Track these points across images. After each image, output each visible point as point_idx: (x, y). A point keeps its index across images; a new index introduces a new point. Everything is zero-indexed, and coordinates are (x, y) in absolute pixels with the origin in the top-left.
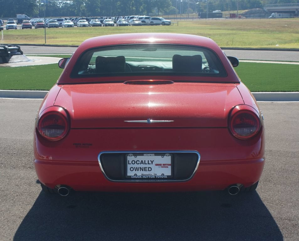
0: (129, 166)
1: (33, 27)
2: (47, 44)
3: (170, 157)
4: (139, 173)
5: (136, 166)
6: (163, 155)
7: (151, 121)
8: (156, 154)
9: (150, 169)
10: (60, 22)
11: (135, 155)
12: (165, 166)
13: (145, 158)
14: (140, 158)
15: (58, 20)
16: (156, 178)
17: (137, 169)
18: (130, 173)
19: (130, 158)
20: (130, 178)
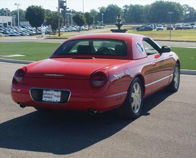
0: (44, 96)
1: (174, 29)
2: (171, 40)
3: (60, 93)
4: (47, 99)
5: (46, 96)
6: (57, 91)
7: (55, 75)
8: (55, 91)
9: (52, 98)
10: (192, 26)
11: (47, 90)
12: (58, 96)
13: (50, 92)
14: (48, 92)
15: (191, 24)
16: (53, 102)
17: (46, 97)
18: (44, 99)
19: (44, 92)
20: (43, 101)
